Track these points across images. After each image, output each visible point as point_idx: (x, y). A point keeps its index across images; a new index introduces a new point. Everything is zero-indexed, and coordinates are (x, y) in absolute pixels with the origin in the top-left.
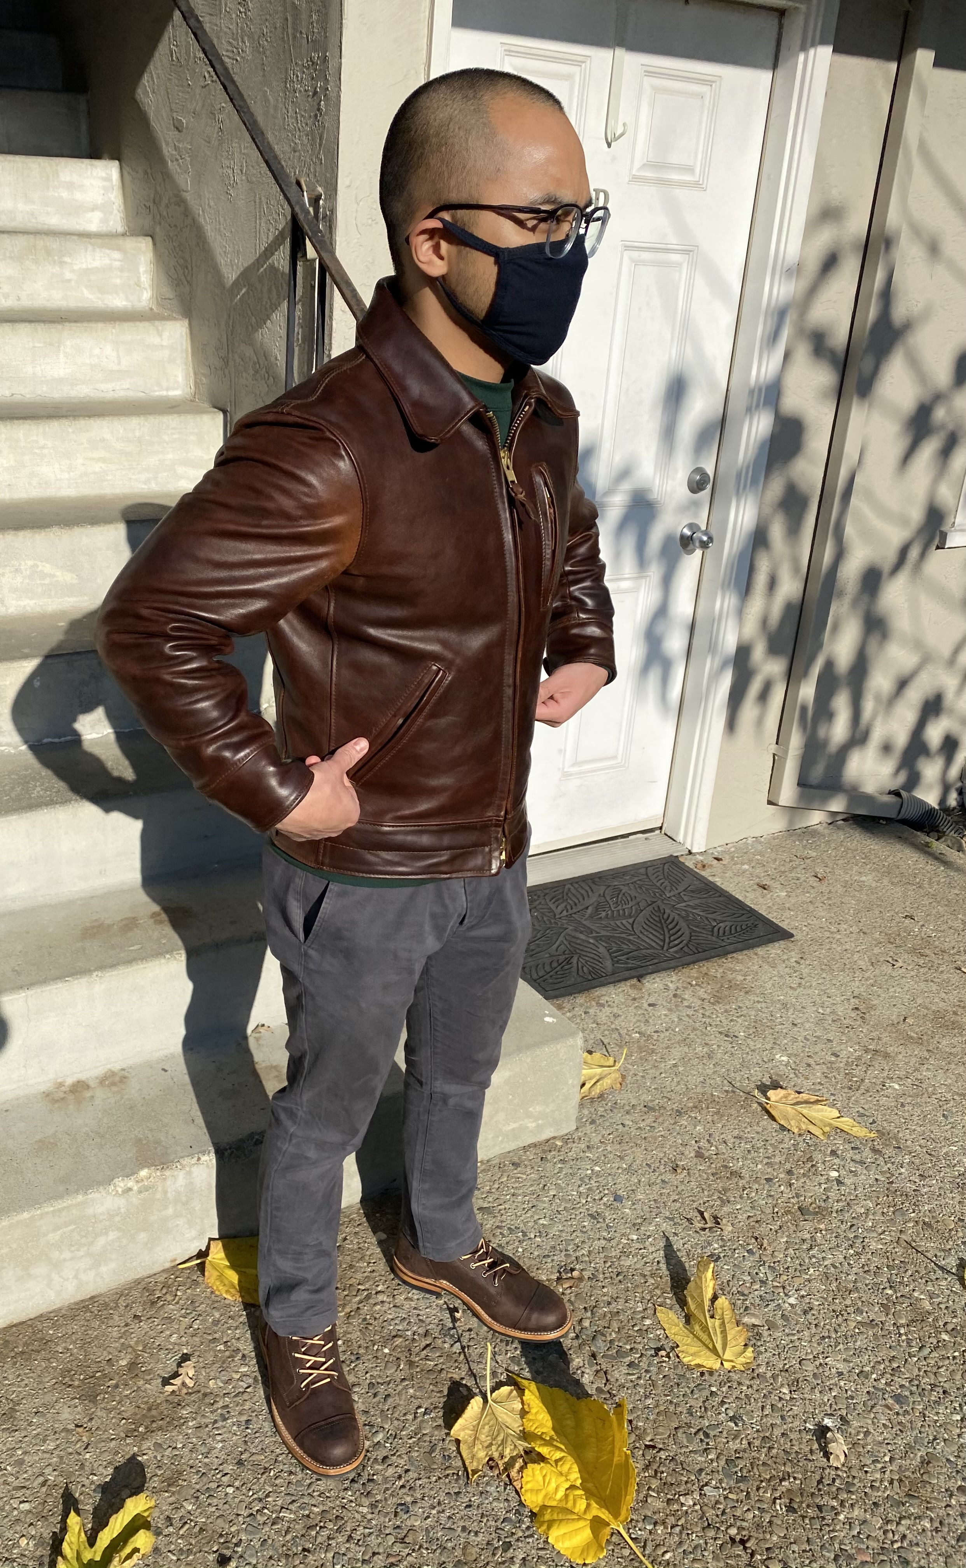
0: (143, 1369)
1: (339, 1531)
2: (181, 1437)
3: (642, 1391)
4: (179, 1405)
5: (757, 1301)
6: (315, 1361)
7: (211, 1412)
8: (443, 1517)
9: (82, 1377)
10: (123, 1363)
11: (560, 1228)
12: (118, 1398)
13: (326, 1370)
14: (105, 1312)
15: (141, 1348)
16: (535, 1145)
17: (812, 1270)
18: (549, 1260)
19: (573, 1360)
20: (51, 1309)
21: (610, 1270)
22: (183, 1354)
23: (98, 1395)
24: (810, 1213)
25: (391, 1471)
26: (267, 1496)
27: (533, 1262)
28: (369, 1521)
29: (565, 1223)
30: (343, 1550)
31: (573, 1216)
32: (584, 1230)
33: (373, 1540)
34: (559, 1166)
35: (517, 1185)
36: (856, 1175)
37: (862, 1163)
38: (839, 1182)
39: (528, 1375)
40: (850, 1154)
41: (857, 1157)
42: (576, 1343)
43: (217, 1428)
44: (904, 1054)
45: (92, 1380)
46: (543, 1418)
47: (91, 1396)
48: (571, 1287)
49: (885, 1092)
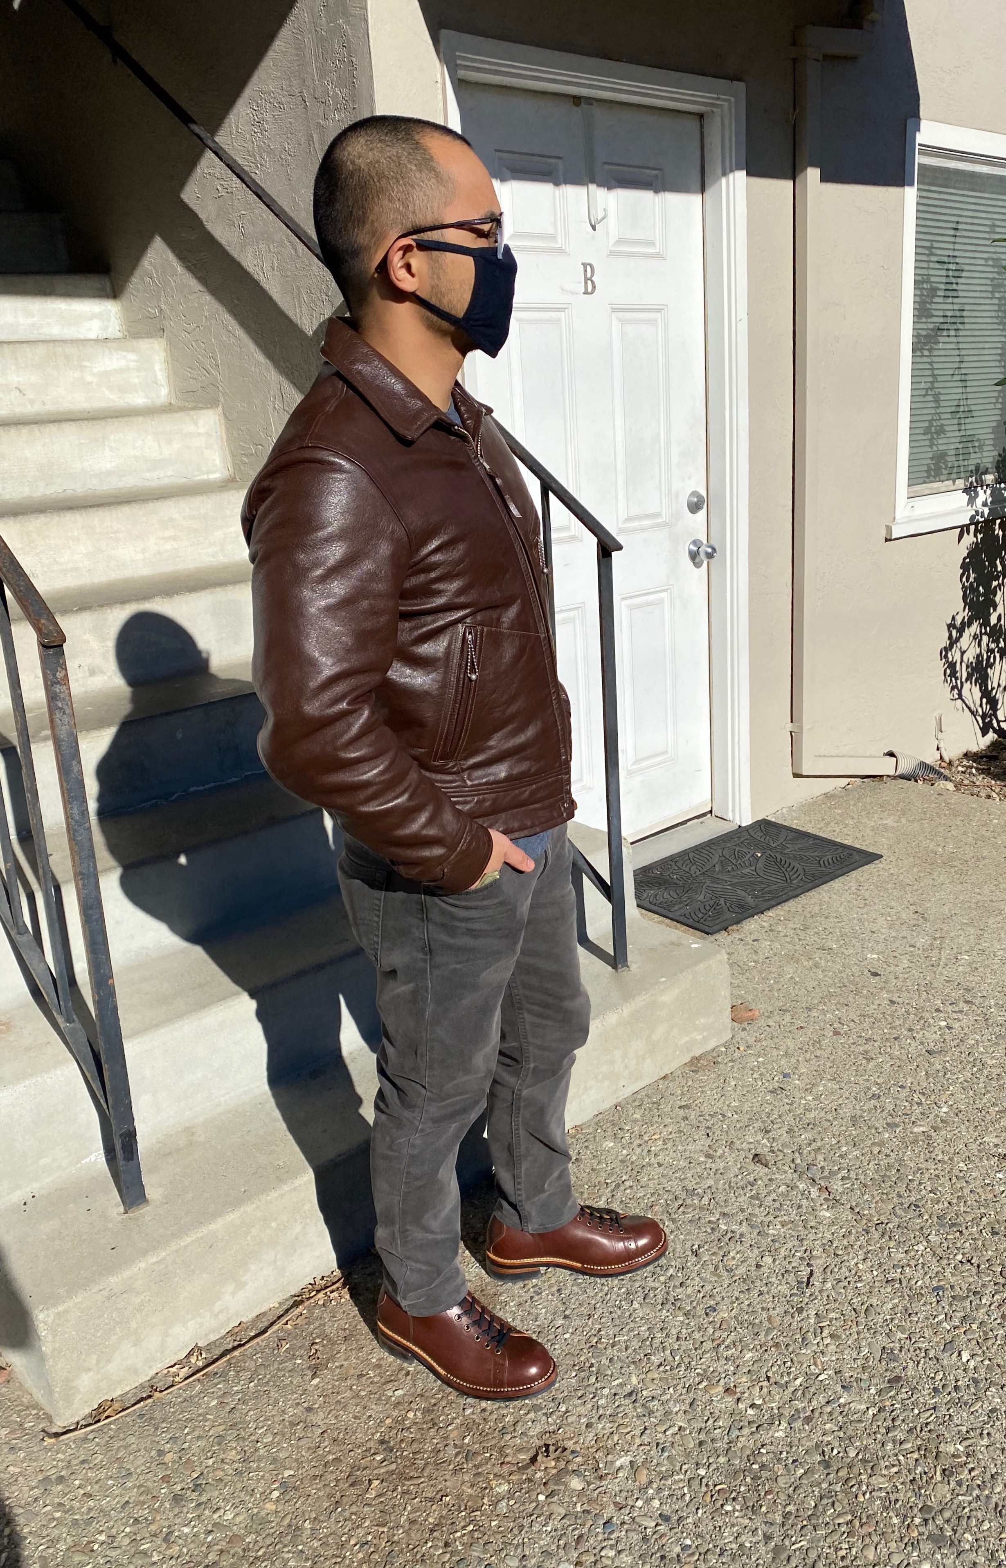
1: (667, 1335)
3: (859, 1192)
5: (920, 1116)
8: (744, 1306)
17: (951, 1088)
24: (936, 1052)
25: (689, 1290)
26: (600, 1330)
28: (688, 1324)
30: (677, 1347)
33: (697, 1335)
36: (959, 1021)
37: (961, 1012)
38: (949, 1027)
40: (950, 1009)
41: (957, 1009)
44: (963, 934)
49: (960, 963)
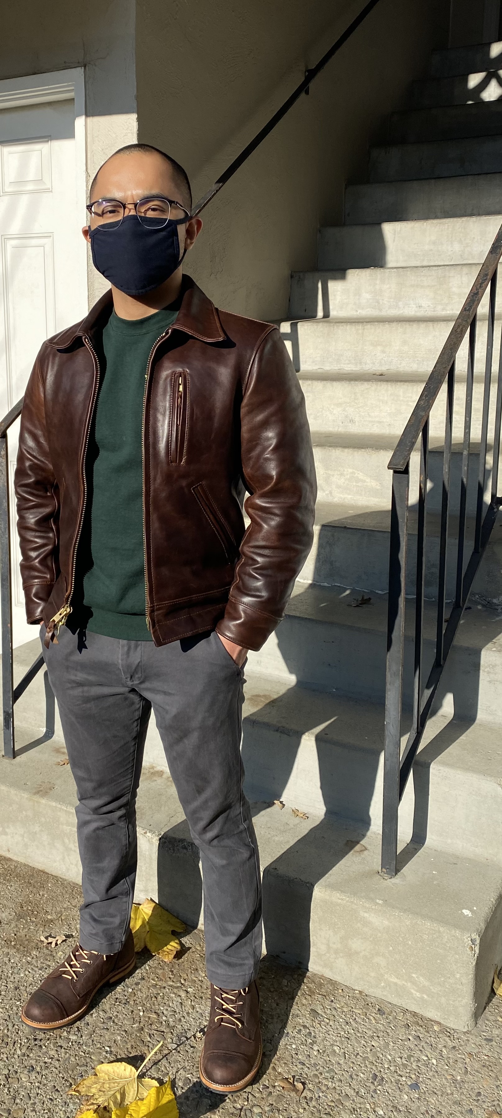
0: (51, 926)
2: (18, 959)
4: (38, 949)
6: (75, 964)
7: (41, 963)
9: (30, 908)
10: (49, 917)
11: (341, 1062)
12: (26, 926)
13: (74, 971)
14: (77, 895)
15: (63, 918)
16: (415, 1014)
18: (300, 1066)
19: (215, 1113)
20: (62, 877)
21: (326, 1107)
22: (72, 935)
23: (23, 919)
27: (289, 1058)
29: (350, 1063)
31: (363, 1065)
32: (354, 1077)
34: (410, 1038)
35: (360, 1021)
39: (179, 1092)
42: (232, 1110)
43: (32, 969)
45: (30, 913)
46: (142, 1110)
47: (19, 917)
48: (283, 1088)
